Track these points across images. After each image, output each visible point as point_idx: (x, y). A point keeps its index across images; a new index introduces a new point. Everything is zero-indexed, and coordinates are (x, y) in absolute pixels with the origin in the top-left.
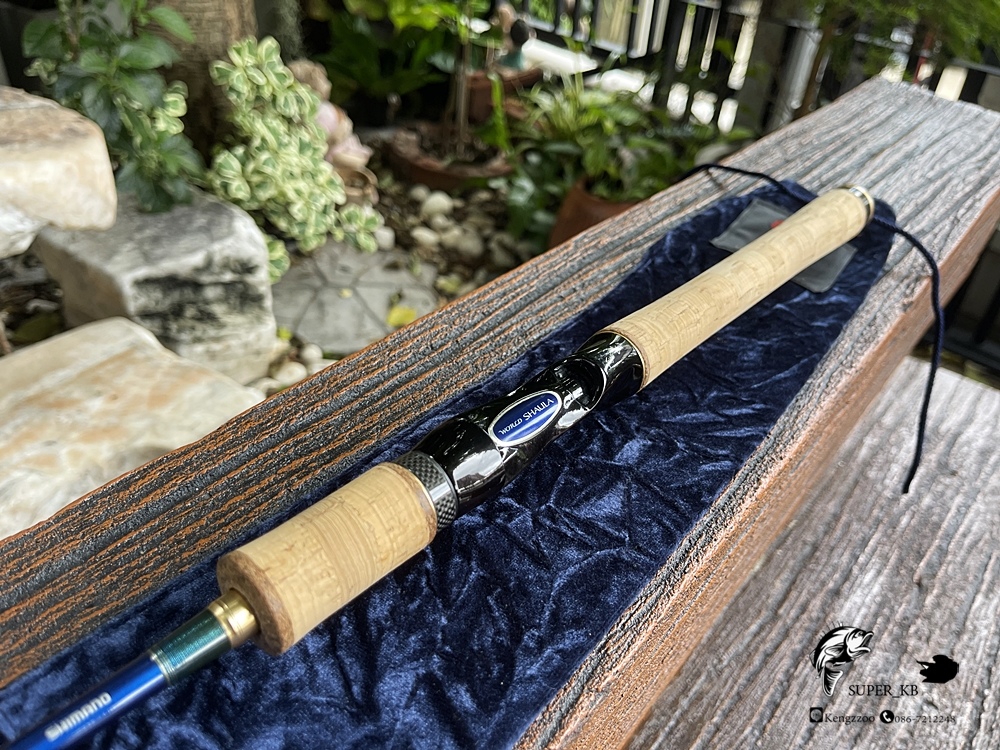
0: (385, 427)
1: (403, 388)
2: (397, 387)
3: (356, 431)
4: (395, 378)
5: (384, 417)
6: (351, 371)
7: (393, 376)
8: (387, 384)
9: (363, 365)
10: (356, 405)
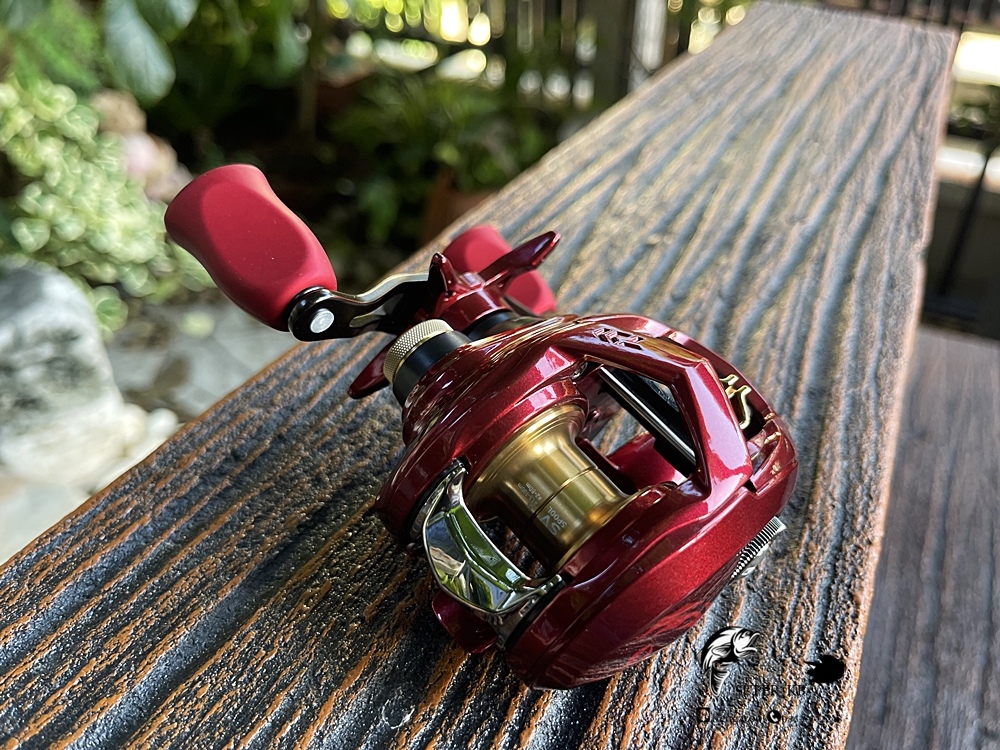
0: (145, 655)
1: (183, 556)
2: (170, 554)
3: (84, 679)
4: (166, 536)
5: (141, 633)
6: (77, 540)
7: (163, 531)
8: (150, 553)
9: (103, 522)
10: (85, 615)
